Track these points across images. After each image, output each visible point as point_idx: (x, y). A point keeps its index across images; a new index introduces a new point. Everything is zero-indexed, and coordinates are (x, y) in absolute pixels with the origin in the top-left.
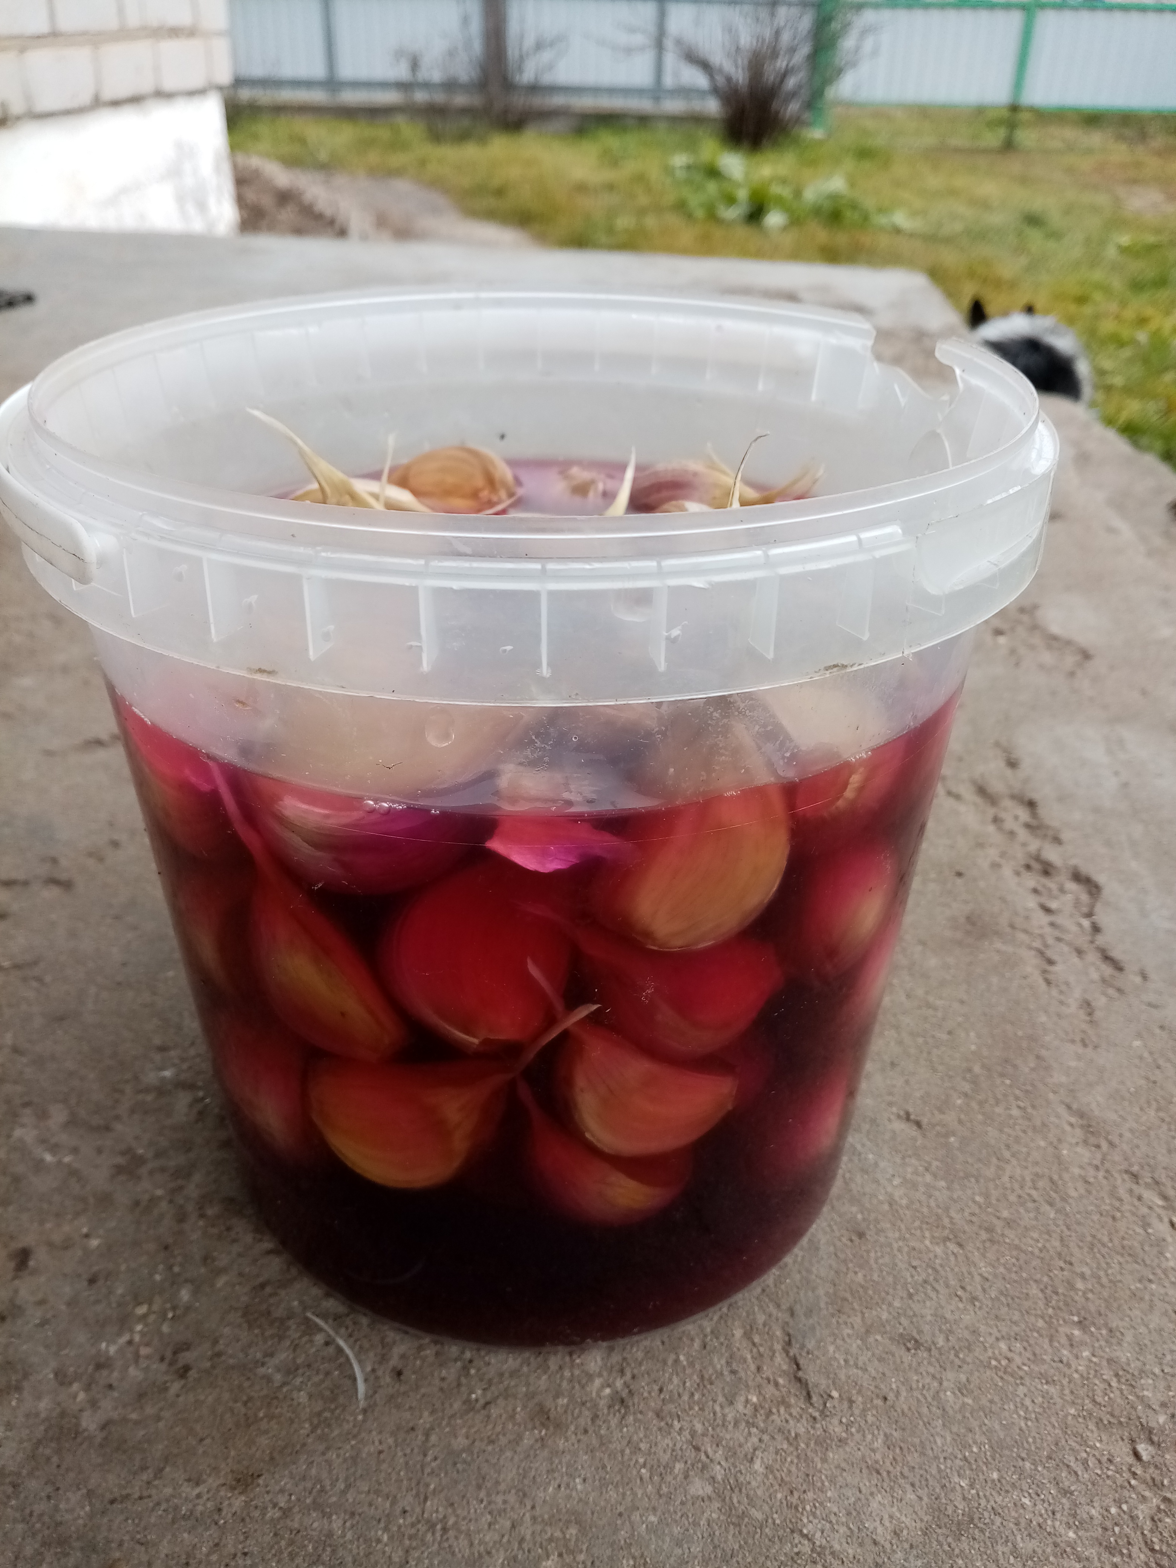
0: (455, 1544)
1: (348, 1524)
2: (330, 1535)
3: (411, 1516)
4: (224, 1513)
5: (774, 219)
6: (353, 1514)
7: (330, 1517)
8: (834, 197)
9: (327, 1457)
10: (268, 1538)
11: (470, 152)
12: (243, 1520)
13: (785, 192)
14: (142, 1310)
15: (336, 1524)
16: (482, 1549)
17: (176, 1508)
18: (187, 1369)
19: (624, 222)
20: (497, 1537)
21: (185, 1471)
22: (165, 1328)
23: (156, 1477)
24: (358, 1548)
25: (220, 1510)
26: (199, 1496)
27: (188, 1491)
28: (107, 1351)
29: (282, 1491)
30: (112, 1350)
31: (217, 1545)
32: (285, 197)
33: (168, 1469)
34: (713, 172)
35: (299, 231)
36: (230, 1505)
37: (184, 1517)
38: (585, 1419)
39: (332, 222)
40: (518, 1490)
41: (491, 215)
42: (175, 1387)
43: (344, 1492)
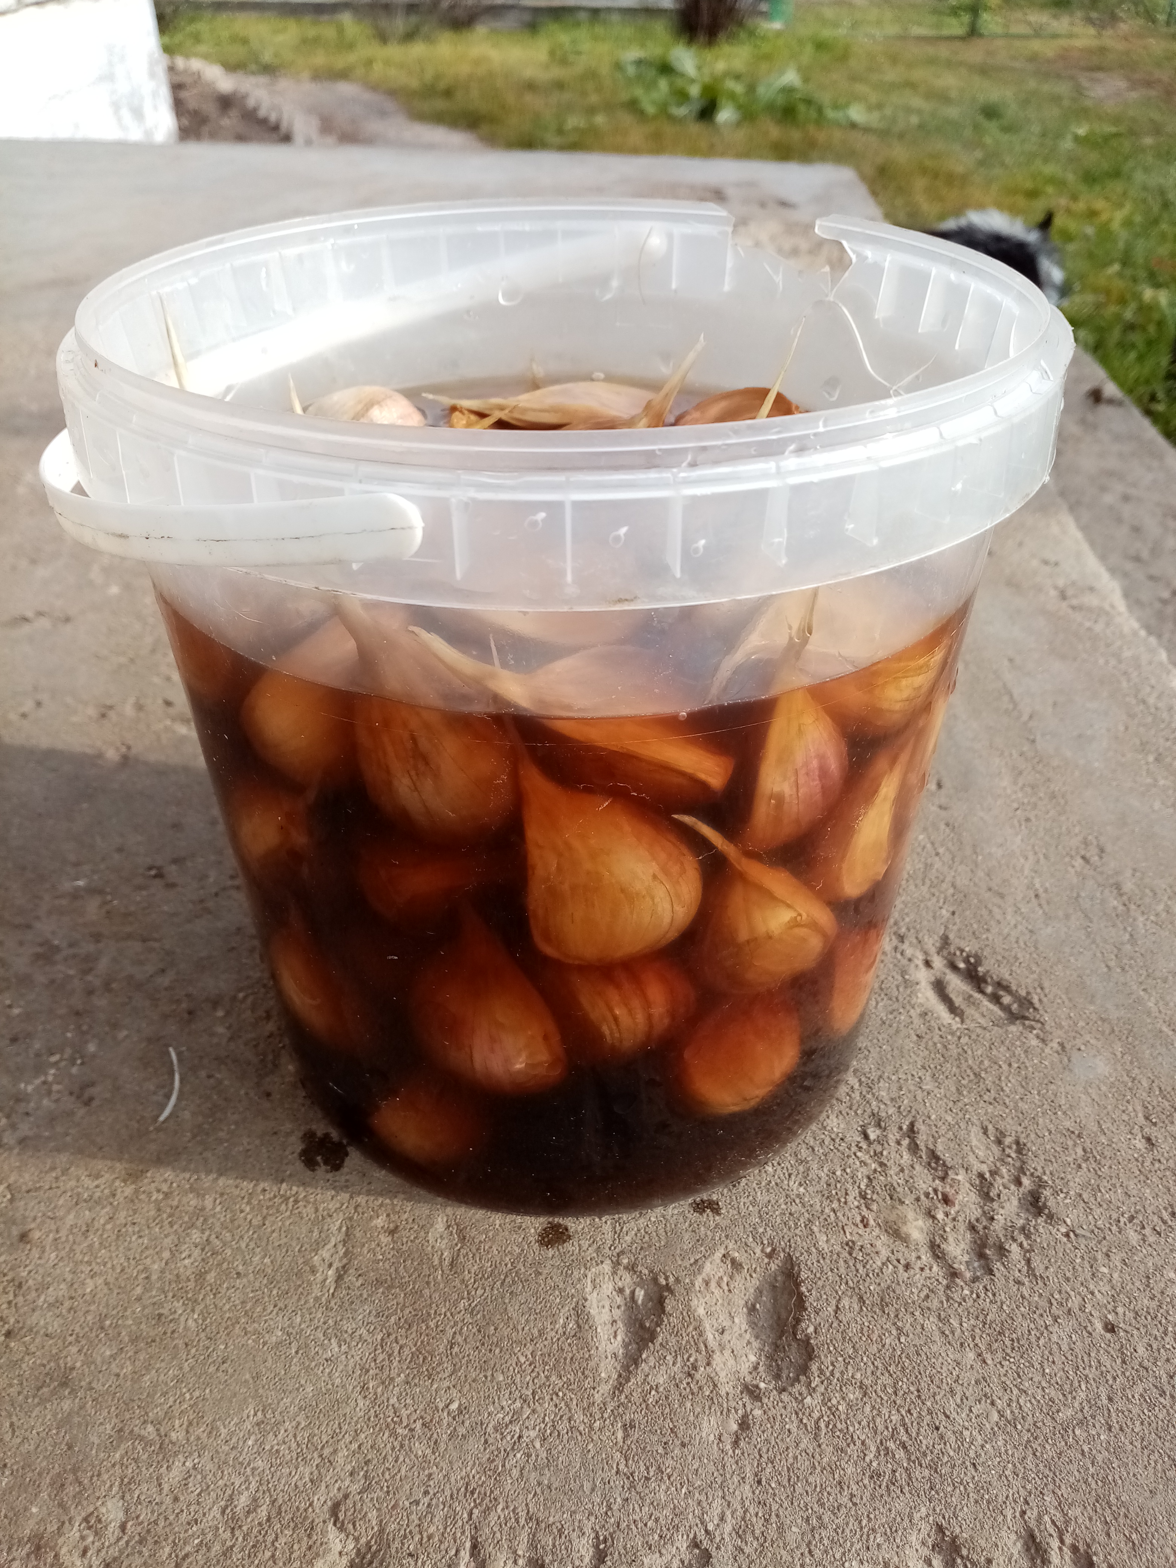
0: (304, 1211)
1: (218, 1202)
2: (203, 1209)
3: (270, 1193)
4: (117, 1198)
5: (725, 115)
6: (222, 1195)
7: (204, 1196)
8: (788, 90)
9: (204, 1155)
10: (152, 1213)
11: (418, 50)
12: (132, 1201)
13: (738, 88)
14: (54, 1059)
15: (208, 1202)
16: (325, 1213)
17: (78, 1194)
18: (91, 1099)
19: (573, 121)
20: (338, 1205)
21: (86, 1170)
22: (74, 1070)
23: (63, 1174)
24: (225, 1216)
25: (114, 1195)
26: (97, 1187)
27: (88, 1182)
28: (26, 1089)
29: (165, 1181)
30: (30, 1088)
31: (111, 1218)
32: (226, 102)
33: (73, 1169)
34: (666, 69)
35: (240, 138)
36: (123, 1192)
37: (85, 1201)
39: (276, 128)
41: (439, 118)
42: (81, 1112)
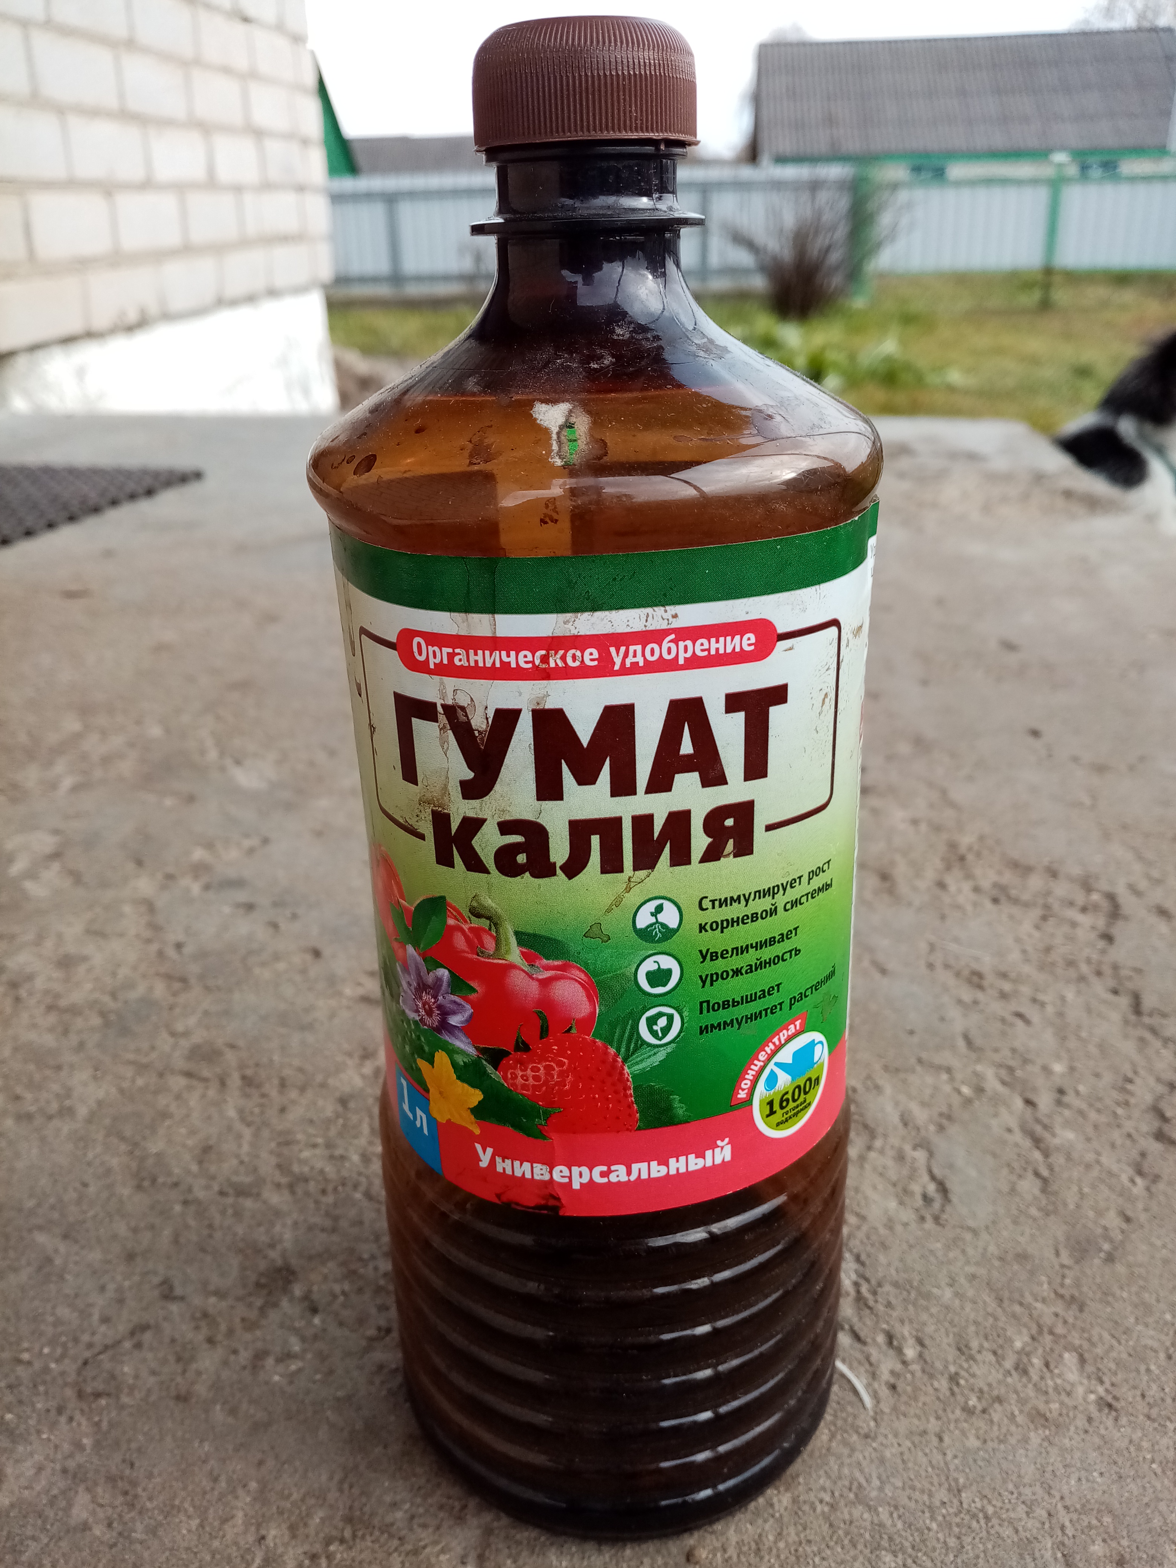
5: (832, 381)
8: (888, 359)
13: (840, 358)
20: (1038, 1525)
24: (912, 1535)
34: (769, 342)
38: (1081, 1422)
40: (1042, 1483)
43: (881, 1489)
